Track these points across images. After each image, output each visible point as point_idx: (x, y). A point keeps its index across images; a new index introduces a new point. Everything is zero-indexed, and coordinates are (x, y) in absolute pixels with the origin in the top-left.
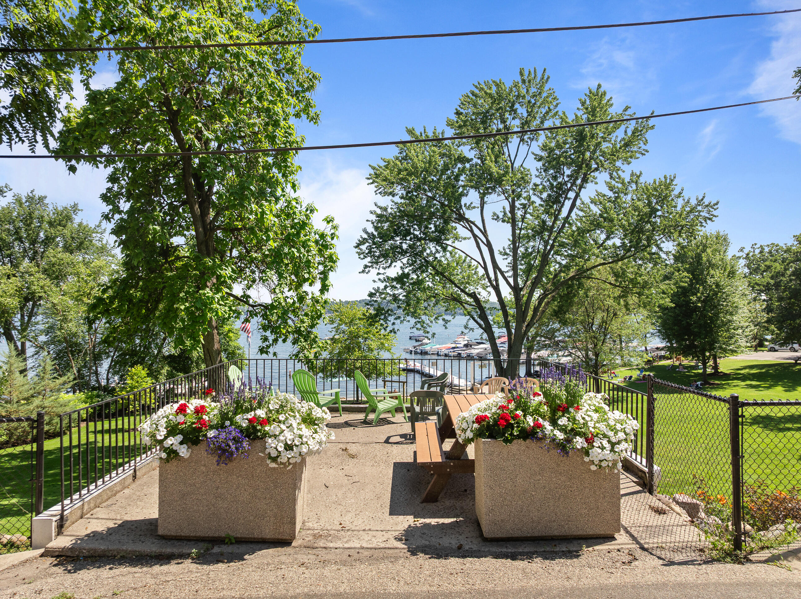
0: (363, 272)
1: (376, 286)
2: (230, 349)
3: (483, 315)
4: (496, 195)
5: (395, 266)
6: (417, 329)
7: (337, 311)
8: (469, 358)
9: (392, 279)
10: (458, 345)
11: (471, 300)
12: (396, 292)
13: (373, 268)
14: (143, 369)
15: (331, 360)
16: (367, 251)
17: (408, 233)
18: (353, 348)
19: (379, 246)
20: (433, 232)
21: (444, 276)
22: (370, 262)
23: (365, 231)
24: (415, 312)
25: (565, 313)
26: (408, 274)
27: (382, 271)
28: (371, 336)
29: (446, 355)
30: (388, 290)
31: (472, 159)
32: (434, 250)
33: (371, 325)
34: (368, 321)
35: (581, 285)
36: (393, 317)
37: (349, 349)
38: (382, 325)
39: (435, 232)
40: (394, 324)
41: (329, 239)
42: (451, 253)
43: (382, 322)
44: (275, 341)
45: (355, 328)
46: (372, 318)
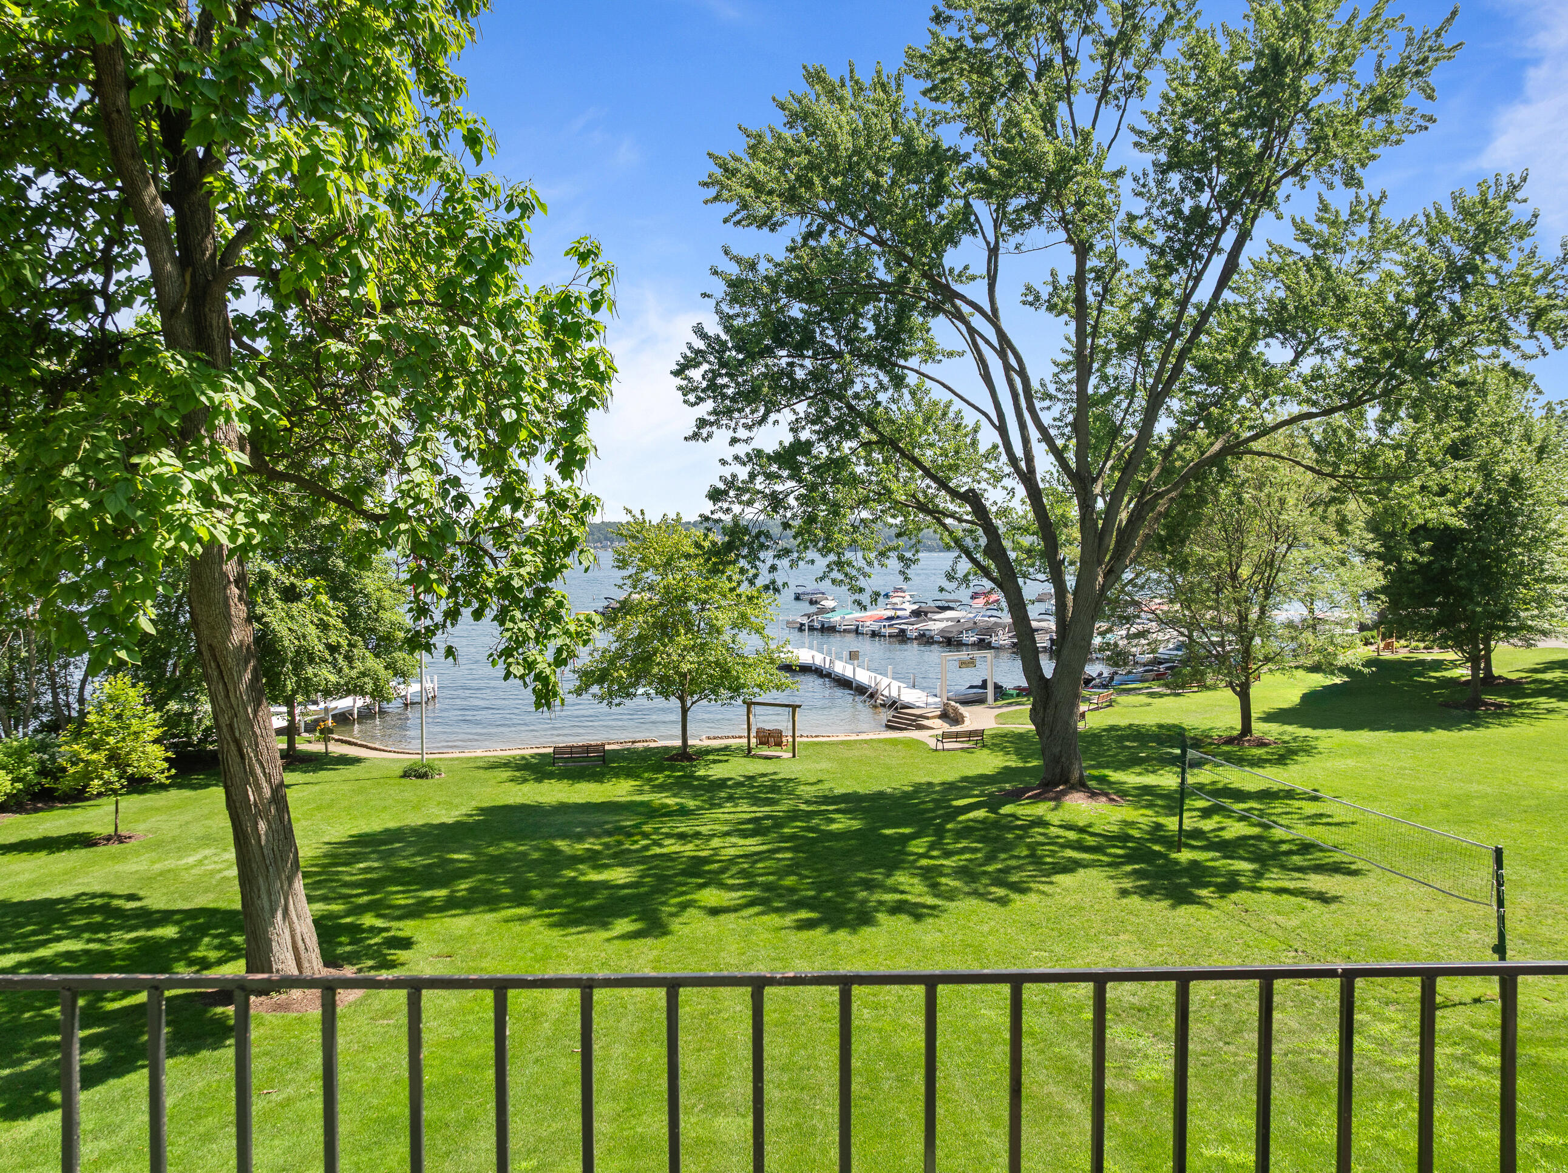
0: (695, 436)
1: (727, 472)
2: (382, 629)
3: (994, 545)
4: (1043, 228)
5: (776, 422)
6: (834, 581)
7: (634, 538)
8: (925, 639)
9: (769, 457)
10: (899, 613)
11: (965, 510)
12: (779, 488)
13: (719, 427)
14: (134, 685)
15: (620, 654)
16: (704, 384)
17: (808, 340)
18: (674, 626)
19: (733, 369)
20: (870, 338)
21: (898, 449)
22: (709, 414)
23: (699, 331)
24: (828, 539)
25: (1182, 542)
26: (809, 444)
27: (742, 433)
28: (716, 596)
29: (874, 634)
30: (760, 483)
31: (967, 156)
32: (872, 384)
33: (715, 571)
34: (708, 560)
35: (1224, 472)
36: (770, 553)
37: (664, 629)
38: (742, 571)
39: (877, 337)
40: (773, 568)
41: (585, 307)
42: (913, 394)
43: (743, 563)
44: (453, 615)
45: (679, 577)
46: (717, 553)
